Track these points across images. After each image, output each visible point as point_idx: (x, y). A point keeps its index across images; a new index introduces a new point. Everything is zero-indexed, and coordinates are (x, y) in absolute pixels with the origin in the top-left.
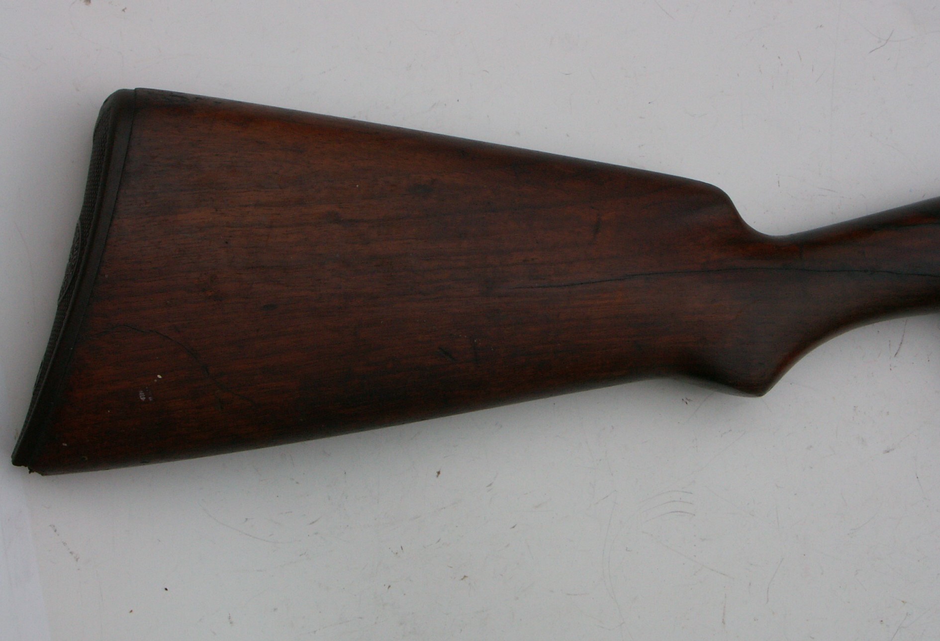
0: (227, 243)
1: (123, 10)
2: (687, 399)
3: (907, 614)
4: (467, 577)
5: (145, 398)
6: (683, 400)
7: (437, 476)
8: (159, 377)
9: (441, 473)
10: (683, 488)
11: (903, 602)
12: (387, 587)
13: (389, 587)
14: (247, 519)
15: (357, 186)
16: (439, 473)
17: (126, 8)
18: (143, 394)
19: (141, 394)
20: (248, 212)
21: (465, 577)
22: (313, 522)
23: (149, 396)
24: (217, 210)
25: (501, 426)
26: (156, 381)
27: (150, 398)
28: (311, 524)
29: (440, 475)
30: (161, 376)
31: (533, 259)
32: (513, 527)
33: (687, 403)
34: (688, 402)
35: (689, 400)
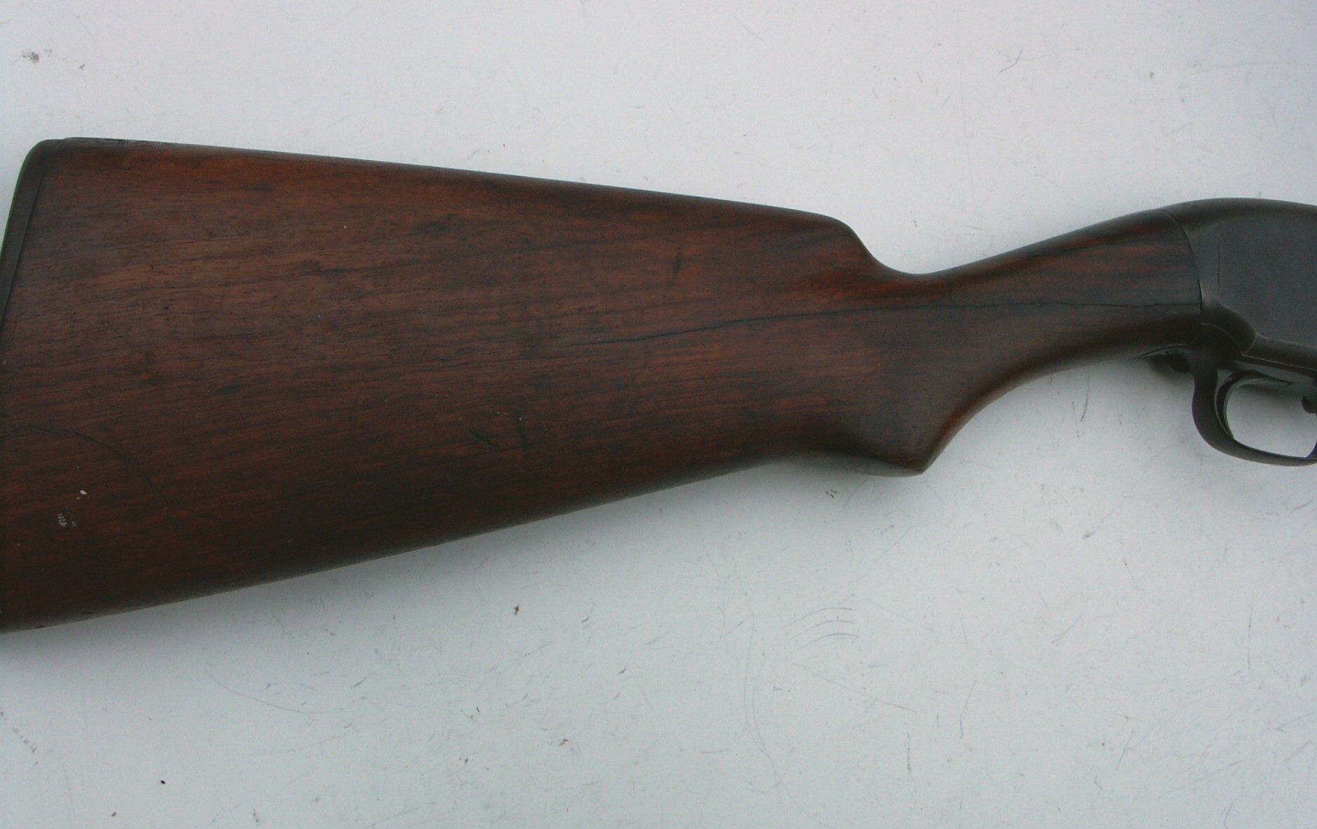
0: (167, 308)
1: (81, 67)
2: (832, 491)
3: (1132, 732)
4: (567, 741)
5: (66, 523)
6: (827, 493)
7: (516, 613)
8: (83, 492)
9: (520, 609)
10: (839, 604)
11: (1127, 717)
12: (464, 761)
13: (467, 760)
14: (269, 685)
15: (345, 227)
16: (517, 609)
17: (84, 65)
18: (63, 517)
19: (59, 517)
20: (195, 267)
21: (565, 740)
22: (358, 684)
23: (72, 520)
24: (152, 268)
25: (594, 544)
26: (78, 498)
27: (73, 523)
28: (355, 686)
29: (518, 612)
30: (86, 491)
31: (592, 307)
32: (623, 672)
33: (832, 496)
34: (833, 494)
35: (835, 492)
